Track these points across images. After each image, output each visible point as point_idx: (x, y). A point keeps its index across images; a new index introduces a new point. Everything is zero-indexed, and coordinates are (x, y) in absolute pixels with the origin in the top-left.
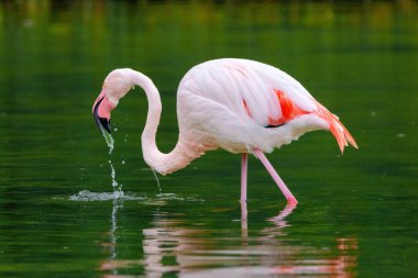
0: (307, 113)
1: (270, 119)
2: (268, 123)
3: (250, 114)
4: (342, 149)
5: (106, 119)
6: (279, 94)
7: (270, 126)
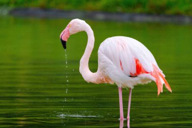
0: (148, 73)
1: (131, 73)
2: (130, 75)
3: (122, 69)
4: (159, 93)
5: (65, 42)
6: (137, 61)
7: (131, 76)
